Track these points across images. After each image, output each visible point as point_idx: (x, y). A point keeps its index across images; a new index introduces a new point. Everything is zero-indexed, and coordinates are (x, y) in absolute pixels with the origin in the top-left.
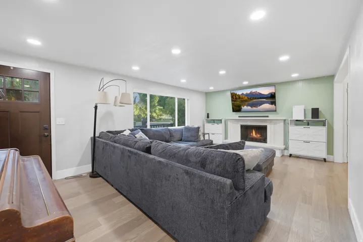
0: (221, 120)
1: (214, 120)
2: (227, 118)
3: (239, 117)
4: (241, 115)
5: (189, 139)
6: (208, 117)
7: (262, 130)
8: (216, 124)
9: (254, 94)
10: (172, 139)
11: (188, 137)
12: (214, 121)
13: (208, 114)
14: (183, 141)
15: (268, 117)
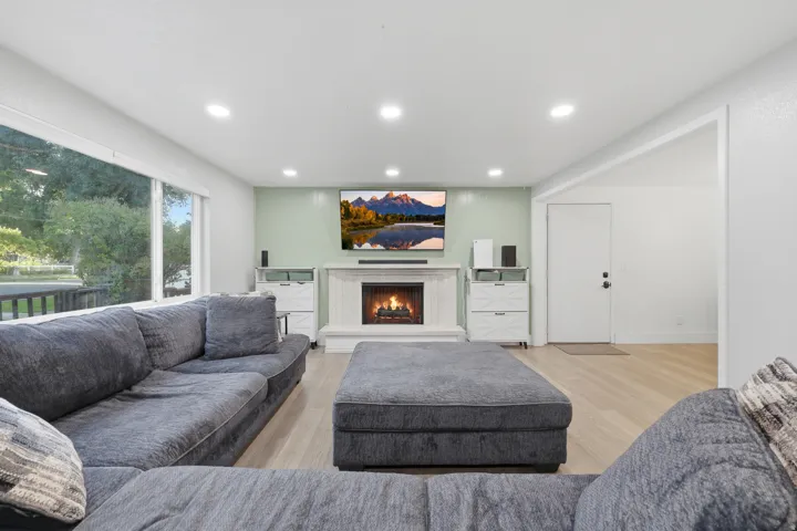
0: (311, 272)
1: (287, 272)
2: (327, 266)
3: (361, 262)
4: (366, 259)
5: (242, 347)
6: (265, 262)
7: (413, 292)
8: (294, 285)
9: (399, 202)
10: (158, 361)
11: (235, 340)
12: (287, 275)
13: (265, 254)
14: (213, 358)
15: (425, 262)
